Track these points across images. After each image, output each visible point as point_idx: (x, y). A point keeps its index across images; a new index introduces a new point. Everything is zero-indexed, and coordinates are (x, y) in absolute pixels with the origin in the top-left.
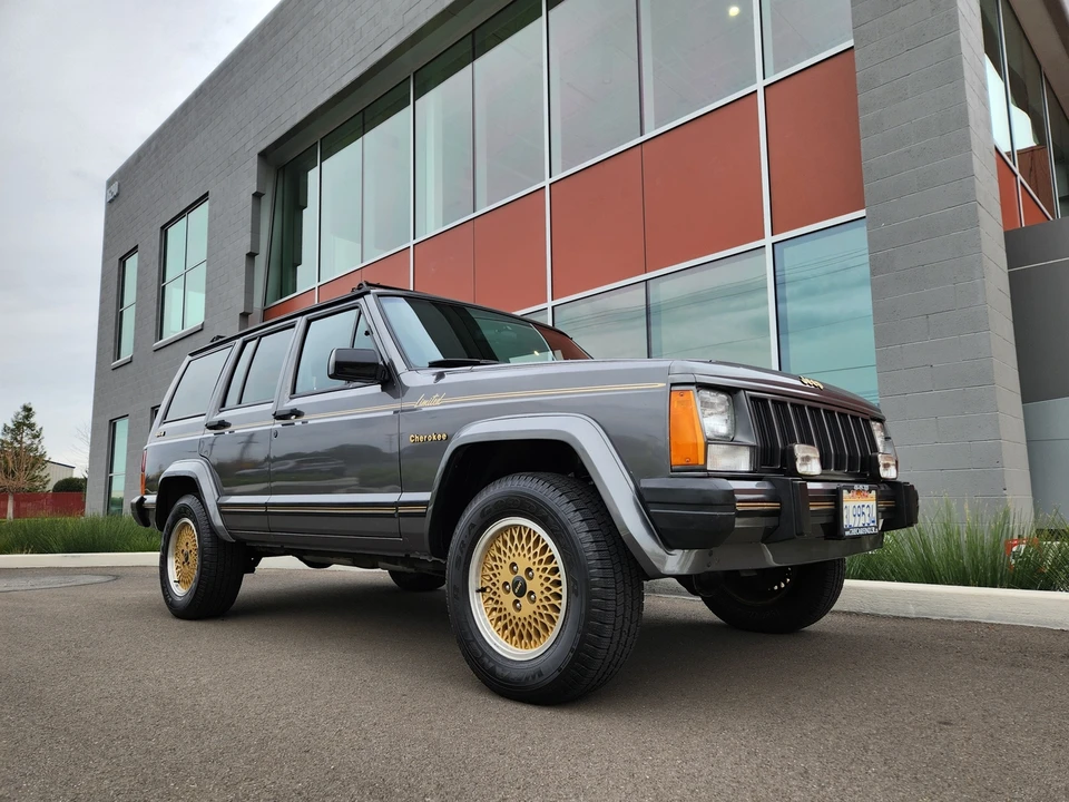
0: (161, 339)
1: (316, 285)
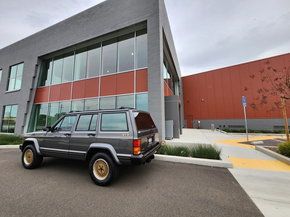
0: (7, 90)
1: (50, 85)
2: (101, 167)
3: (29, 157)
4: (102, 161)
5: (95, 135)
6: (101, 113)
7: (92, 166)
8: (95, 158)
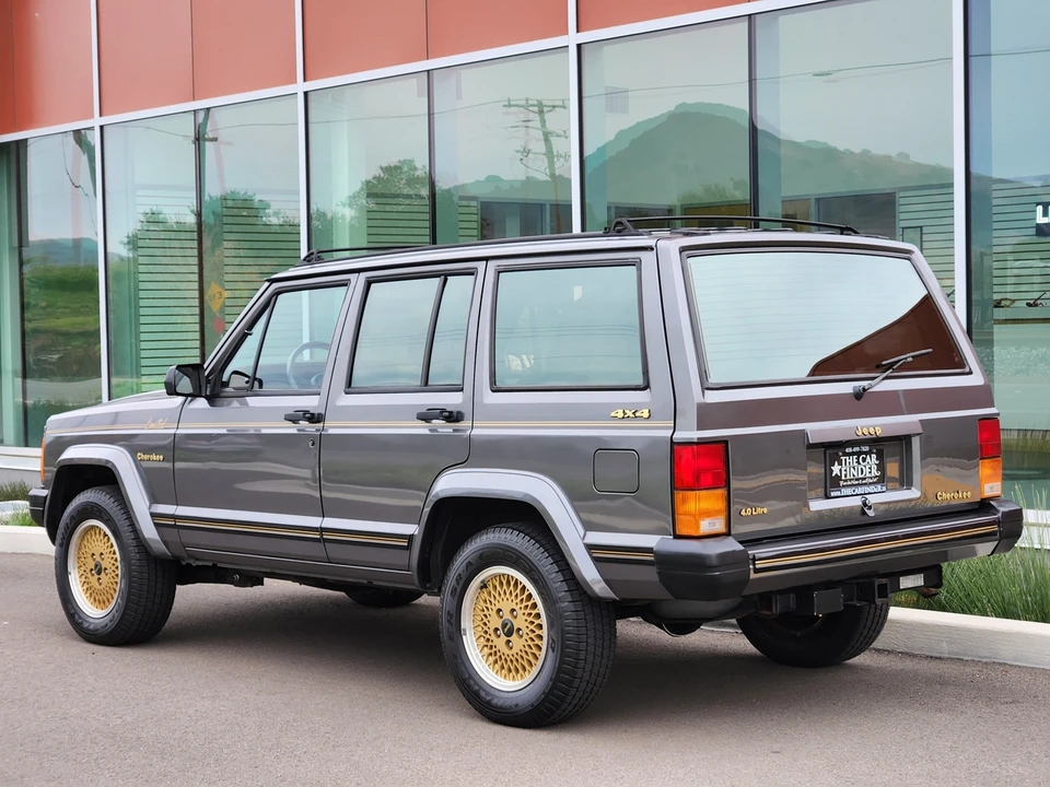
2: (507, 616)
3: (99, 570)
4: (508, 583)
5: (457, 421)
6: (492, 264)
7: (453, 612)
8: (470, 564)
